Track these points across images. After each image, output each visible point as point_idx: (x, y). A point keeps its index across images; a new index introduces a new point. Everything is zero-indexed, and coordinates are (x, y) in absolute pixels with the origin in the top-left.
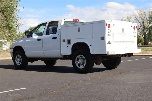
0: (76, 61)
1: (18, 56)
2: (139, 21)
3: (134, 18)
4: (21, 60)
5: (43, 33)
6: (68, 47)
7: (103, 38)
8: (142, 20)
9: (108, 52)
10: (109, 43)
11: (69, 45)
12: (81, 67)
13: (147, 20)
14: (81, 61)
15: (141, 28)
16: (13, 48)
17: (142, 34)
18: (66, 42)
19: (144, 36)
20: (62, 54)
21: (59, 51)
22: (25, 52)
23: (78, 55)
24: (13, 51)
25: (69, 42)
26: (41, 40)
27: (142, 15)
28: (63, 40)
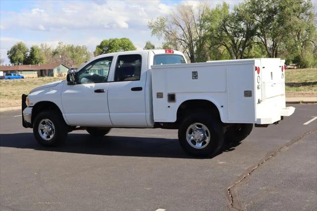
0: (188, 135)
1: (44, 122)
2: (181, 27)
3: (173, 20)
4: (53, 130)
5: (107, 78)
6: (169, 107)
7: (249, 94)
8: (188, 25)
9: (259, 120)
10: (259, 102)
11: (172, 104)
12: (199, 146)
13: (196, 25)
14: (199, 135)
15: (184, 39)
16: (33, 105)
17: (188, 50)
18: (165, 97)
19: (190, 55)
20: (155, 121)
21: (148, 114)
22: (63, 115)
23: (193, 123)
24: (32, 112)
25: (172, 98)
26: (103, 92)
27: (186, 15)
28: (157, 93)
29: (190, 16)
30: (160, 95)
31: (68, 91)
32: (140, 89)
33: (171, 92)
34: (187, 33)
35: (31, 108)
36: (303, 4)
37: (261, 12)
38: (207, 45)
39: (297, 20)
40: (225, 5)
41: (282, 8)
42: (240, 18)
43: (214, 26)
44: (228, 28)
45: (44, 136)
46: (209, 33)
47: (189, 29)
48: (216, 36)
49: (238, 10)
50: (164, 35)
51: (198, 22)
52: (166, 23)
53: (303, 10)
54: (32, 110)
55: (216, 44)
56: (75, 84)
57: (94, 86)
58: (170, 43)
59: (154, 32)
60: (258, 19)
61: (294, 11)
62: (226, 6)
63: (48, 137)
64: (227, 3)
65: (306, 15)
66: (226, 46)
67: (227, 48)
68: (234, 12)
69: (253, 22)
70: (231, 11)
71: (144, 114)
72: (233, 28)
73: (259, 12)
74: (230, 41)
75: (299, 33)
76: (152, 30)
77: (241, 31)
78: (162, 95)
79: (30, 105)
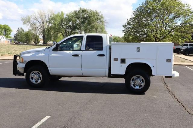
2: (39, 22)
3: (34, 18)
5: (81, 49)
6: (121, 66)
8: (42, 21)
9: (174, 74)
13: (47, 22)
14: (138, 82)
15: (40, 28)
17: (42, 34)
18: (119, 61)
19: (43, 36)
20: (112, 74)
21: (107, 70)
22: (49, 68)
24: (25, 66)
25: (123, 61)
26: (79, 56)
27: (42, 16)
28: (114, 58)
29: (44, 17)
30: (116, 59)
33: (123, 58)
34: (42, 25)
36: (99, 16)
37: (80, 18)
38: (52, 31)
39: (97, 23)
40: (62, 12)
41: (90, 18)
42: (70, 20)
43: (56, 22)
44: (63, 24)
45: (34, 81)
46: (53, 26)
47: (43, 23)
48: (57, 28)
49: (68, 16)
50: (29, 25)
51: (48, 20)
52: (31, 19)
53: (100, 19)
54: (26, 65)
55: (57, 31)
56: (58, 51)
58: (33, 29)
59: (24, 23)
60: (78, 22)
61: (96, 19)
62: (62, 14)
63: (36, 81)
64: (63, 12)
65: (101, 21)
66: (62, 33)
67: (62, 34)
68: (66, 17)
69: (76, 22)
70: (65, 16)
71: (105, 69)
72: (65, 24)
73: (78, 18)
74: (64, 31)
75: (97, 30)
76: (23, 21)
77: (70, 26)
78: (117, 59)
79: (24, 62)
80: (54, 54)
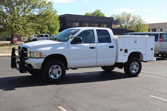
5: (95, 41)
6: (125, 55)
11: (126, 54)
16: (45, 57)
18: (124, 51)
26: (95, 48)
28: (120, 49)
31: (72, 48)
32: (113, 47)
33: (126, 48)
35: (44, 59)
57: (89, 45)
71: (114, 59)
79: (43, 57)
80: (74, 47)
